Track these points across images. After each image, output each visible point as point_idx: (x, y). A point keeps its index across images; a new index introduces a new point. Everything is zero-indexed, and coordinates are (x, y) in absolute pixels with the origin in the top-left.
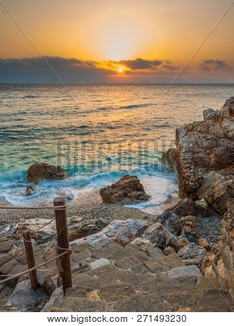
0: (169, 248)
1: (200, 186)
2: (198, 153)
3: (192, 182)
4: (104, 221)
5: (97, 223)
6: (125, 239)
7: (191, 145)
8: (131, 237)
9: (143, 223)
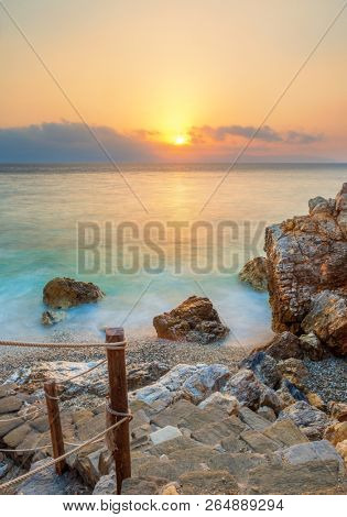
0: (265, 409)
1: (306, 313)
2: (303, 263)
3: (293, 306)
4: (162, 366)
5: (150, 368)
6: (197, 394)
7: (292, 251)
8: (205, 391)
9: (223, 369)
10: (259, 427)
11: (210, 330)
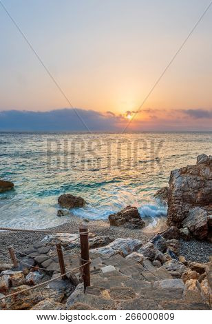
0: (157, 261)
1: (185, 218)
2: (188, 191)
3: (179, 214)
4: (111, 238)
5: (106, 239)
6: (125, 252)
7: (183, 185)
8: (130, 251)
9: (139, 242)
10: (151, 270)
11: (135, 222)
